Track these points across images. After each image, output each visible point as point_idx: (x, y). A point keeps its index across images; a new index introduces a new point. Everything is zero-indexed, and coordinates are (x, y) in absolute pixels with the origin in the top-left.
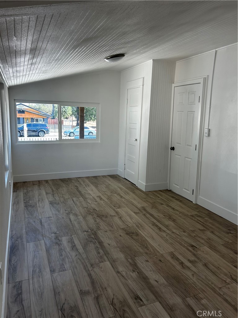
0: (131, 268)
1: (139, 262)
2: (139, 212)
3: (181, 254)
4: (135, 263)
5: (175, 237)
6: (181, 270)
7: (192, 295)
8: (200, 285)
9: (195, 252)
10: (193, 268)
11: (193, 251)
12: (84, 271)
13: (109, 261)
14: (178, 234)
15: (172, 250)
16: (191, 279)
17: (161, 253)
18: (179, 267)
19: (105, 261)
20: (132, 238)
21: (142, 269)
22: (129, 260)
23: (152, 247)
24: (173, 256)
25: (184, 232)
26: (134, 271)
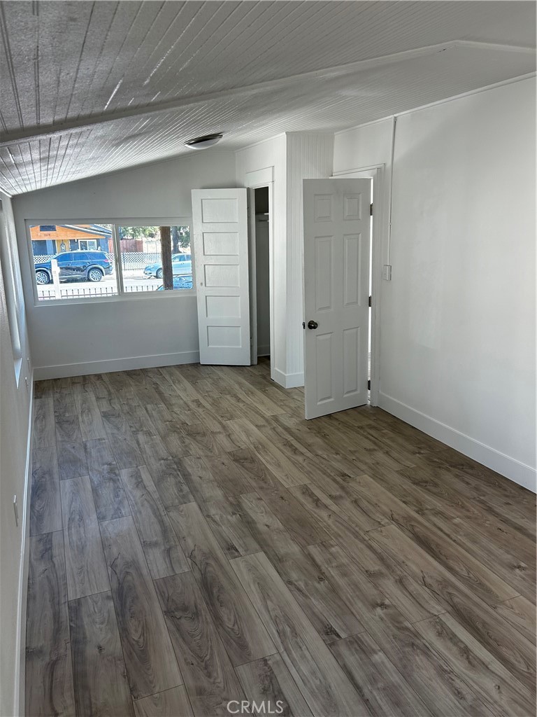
0: (230, 510)
1: (246, 501)
2: (266, 424)
3: (319, 487)
4: (239, 502)
5: (318, 461)
6: (314, 509)
7: (319, 541)
8: (336, 529)
9: (345, 484)
10: (334, 508)
11: (341, 482)
12: (153, 516)
13: (196, 501)
14: (325, 456)
15: (307, 482)
16: (325, 521)
17: (287, 487)
18: (309, 506)
19: (190, 502)
20: (243, 467)
21: (248, 510)
22: (230, 499)
23: (274, 478)
24: (306, 491)
25: (337, 454)
26: (234, 514)
